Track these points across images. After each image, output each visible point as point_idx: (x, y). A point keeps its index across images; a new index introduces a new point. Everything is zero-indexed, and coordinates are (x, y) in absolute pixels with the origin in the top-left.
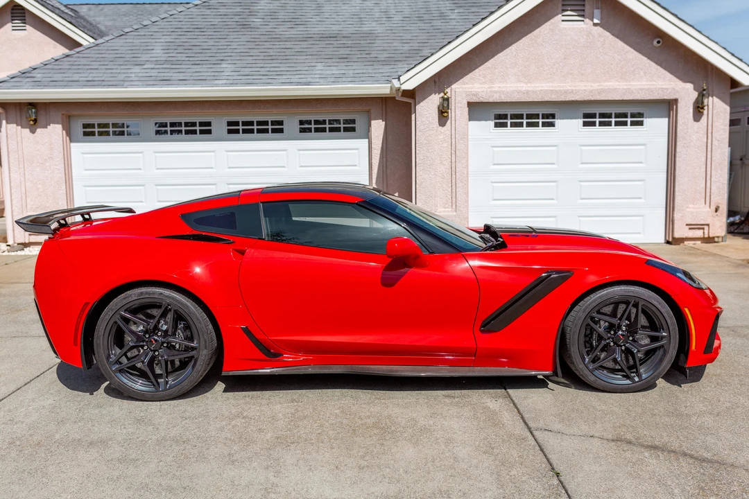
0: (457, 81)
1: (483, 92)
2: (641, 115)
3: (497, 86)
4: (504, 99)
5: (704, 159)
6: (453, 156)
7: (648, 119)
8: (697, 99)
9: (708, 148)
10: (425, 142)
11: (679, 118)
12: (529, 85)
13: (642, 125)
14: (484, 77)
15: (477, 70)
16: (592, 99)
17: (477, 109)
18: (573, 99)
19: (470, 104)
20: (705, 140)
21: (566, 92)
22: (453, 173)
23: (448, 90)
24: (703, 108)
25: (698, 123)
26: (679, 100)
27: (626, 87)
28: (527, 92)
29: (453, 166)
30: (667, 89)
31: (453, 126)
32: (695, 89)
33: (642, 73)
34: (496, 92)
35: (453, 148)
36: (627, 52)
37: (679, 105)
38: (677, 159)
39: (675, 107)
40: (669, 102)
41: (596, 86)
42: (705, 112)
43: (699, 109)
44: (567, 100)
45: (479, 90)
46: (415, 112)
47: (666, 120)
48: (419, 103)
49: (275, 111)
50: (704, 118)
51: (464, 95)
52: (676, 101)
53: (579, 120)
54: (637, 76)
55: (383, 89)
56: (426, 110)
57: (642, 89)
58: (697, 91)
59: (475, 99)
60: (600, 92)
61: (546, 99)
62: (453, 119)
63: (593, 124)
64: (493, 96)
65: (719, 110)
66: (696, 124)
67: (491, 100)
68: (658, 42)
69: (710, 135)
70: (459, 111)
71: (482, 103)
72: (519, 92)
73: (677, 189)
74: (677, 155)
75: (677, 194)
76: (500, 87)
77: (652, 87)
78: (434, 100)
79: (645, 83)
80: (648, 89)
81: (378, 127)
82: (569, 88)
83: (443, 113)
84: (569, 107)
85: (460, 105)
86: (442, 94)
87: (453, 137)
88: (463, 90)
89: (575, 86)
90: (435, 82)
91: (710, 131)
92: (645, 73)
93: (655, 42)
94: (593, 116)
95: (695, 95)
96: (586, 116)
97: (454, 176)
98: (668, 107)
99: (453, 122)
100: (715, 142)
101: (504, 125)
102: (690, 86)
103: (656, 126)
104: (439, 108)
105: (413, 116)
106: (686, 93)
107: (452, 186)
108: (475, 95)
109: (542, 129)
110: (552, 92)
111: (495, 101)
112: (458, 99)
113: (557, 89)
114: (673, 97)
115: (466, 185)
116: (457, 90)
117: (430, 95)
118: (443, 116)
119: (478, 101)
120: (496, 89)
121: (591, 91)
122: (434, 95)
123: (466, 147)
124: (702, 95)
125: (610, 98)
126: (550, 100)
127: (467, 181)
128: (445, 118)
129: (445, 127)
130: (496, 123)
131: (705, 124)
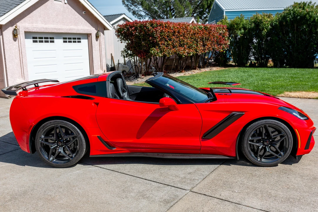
0: (19, 22)
1: (30, 27)
3: (35, 25)
4: (38, 31)
6: (21, 55)
8: (96, 34)
9: (100, 50)
10: (9, 49)
11: (92, 40)
12: (46, 25)
13: (81, 42)
14: (29, 21)
15: (26, 18)
17: (28, 34)
18: (62, 32)
19: (26, 32)
20: (99, 48)
21: (59, 29)
24: (98, 37)
27: (77, 28)
28: (46, 28)
29: (21, 59)
30: (88, 30)
31: (19, 42)
32: (95, 29)
33: (80, 24)
34: (35, 28)
36: (76, 15)
37: (92, 36)
38: (93, 55)
39: (90, 36)
40: (87, 35)
41: (68, 27)
44: (60, 32)
45: (29, 26)
46: (2, 35)
47: (87, 40)
48: (4, 31)
50: (98, 40)
51: (23, 28)
52: (91, 34)
56: (8, 34)
57: (82, 29)
59: (27, 30)
60: (70, 29)
61: (53, 31)
63: (66, 42)
64: (34, 29)
65: (102, 37)
66: (96, 42)
67: (33, 31)
68: (85, 13)
69: (100, 46)
70: (21, 35)
71: (30, 32)
72: (43, 28)
73: (94, 65)
75: (94, 67)
76: (36, 26)
77: (84, 29)
78: (11, 29)
79: (82, 27)
80: (83, 30)
82: (60, 28)
83: (15, 36)
84: (58, 35)
85: (22, 33)
86: (14, 27)
87: (20, 47)
88: (23, 26)
89: (62, 27)
90: (10, 22)
92: (81, 23)
93: (84, 13)
94: (67, 39)
95: (96, 31)
96: (64, 38)
97: (22, 64)
98: (88, 36)
99: (19, 40)
100: (102, 49)
101: (36, 42)
103: (85, 42)
104: (13, 33)
106: (93, 31)
107: (21, 68)
108: (27, 28)
109: (49, 44)
110: (55, 29)
111: (35, 31)
112: (20, 30)
113: (56, 28)
114: (90, 33)
115: (27, 67)
116: (20, 26)
117: (8, 27)
118: (15, 37)
119: (28, 31)
120: (35, 26)
121: (67, 29)
122: (10, 27)
123: (26, 51)
124: (97, 32)
125: (73, 32)
126: (54, 32)
127: (27, 66)
128: (15, 38)
129: (16, 42)
130: (33, 41)
131: (99, 42)
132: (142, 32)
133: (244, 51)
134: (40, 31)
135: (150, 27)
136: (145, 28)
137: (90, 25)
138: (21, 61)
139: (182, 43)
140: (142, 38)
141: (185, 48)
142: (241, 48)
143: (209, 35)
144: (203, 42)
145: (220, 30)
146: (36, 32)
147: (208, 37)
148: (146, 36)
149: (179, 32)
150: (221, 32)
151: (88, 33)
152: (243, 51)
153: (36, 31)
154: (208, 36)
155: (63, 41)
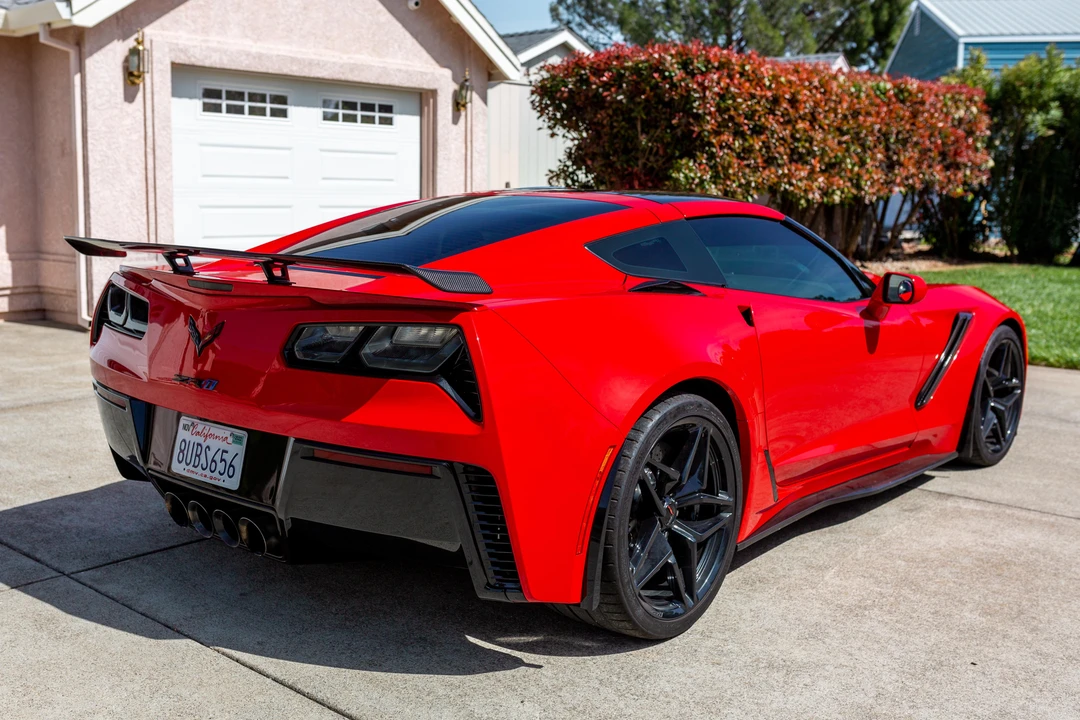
0: (151, 22)
1: (195, 47)
2: (389, 109)
3: (214, 39)
4: (227, 63)
6: (151, 158)
7: (398, 116)
8: (455, 92)
9: (467, 163)
10: (103, 129)
11: (439, 117)
12: (259, 44)
13: (391, 123)
14: (194, 22)
16: (342, 78)
17: (184, 75)
18: (319, 75)
19: (174, 65)
20: (464, 151)
21: (310, 63)
22: (151, 190)
24: (464, 106)
25: (457, 126)
26: (439, 91)
27: (381, 65)
28: (260, 56)
29: (150, 176)
30: (426, 74)
31: (149, 103)
32: (453, 78)
33: (396, 46)
34: (215, 50)
35: (150, 143)
36: (379, 12)
37: (439, 100)
38: (439, 176)
39: (431, 101)
40: (421, 94)
41: (345, 58)
42: (464, 110)
43: (458, 105)
44: (312, 75)
45: (190, 43)
46: (82, 71)
47: (417, 119)
48: (91, 54)
50: (463, 120)
51: (167, 50)
52: (434, 93)
53: (319, 109)
54: (391, 49)
56: (105, 66)
57: (400, 71)
58: (455, 80)
59: (182, 59)
60: (353, 68)
61: (286, 70)
62: (149, 90)
63: (335, 118)
64: (210, 57)
65: (477, 109)
66: (454, 127)
67: (207, 63)
68: (416, 4)
69: (469, 145)
70: (158, 77)
71: (194, 66)
72: (248, 54)
76: (219, 42)
77: (410, 69)
78: (118, 50)
79: (401, 62)
80: (406, 72)
82: (313, 57)
83: (133, 76)
85: (160, 67)
86: (131, 43)
87: (149, 123)
88: (164, 40)
89: (321, 55)
91: (468, 139)
92: (399, 47)
93: (412, 4)
95: (453, 86)
96: (327, 104)
97: (151, 195)
98: (422, 100)
99: (148, 96)
100: (475, 155)
101: (217, 109)
102: (448, 73)
103: (407, 125)
104: (124, 66)
105: (77, 78)
106: (443, 81)
107: (148, 213)
108: (184, 51)
109: (268, 120)
110: (293, 60)
111: (214, 65)
112: (156, 55)
113: (299, 56)
114: (432, 87)
115: (171, 210)
116: (154, 39)
117: (110, 41)
118: (133, 83)
119: (187, 62)
120: (215, 45)
121: (342, 66)
122: (116, 42)
123: (170, 142)
124: (461, 90)
125: (364, 80)
126: (290, 73)
127: (172, 203)
128: (133, 88)
129: (134, 103)
130: (205, 104)
131: (463, 129)
132: (644, 93)
133: (1054, 197)
134: (234, 67)
135: (677, 73)
136: (656, 75)
138: (151, 182)
139: (803, 147)
140: (642, 119)
141: (812, 171)
142: (1043, 185)
143: (913, 124)
144: (887, 149)
145: (958, 108)
146: (216, 68)
147: (908, 132)
148: (656, 108)
149: (793, 102)
150: (961, 113)
151: (425, 86)
152: (1048, 196)
153: (218, 66)
154: (908, 127)
155: (321, 116)
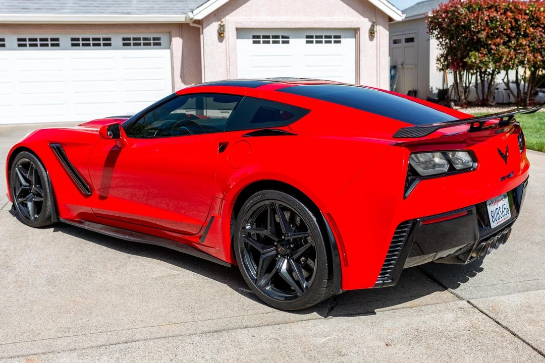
0: (229, 14)
1: (245, 21)
2: (339, 37)
4: (258, 26)
5: (375, 64)
6: (228, 61)
7: (343, 39)
8: (371, 28)
9: (378, 56)
10: (210, 52)
11: (361, 39)
12: (272, 17)
13: (340, 43)
14: (246, 12)
15: (241, 8)
16: (311, 27)
17: (241, 32)
18: (300, 27)
19: (237, 29)
20: (376, 52)
21: (295, 23)
22: (228, 73)
23: (223, 20)
24: (374, 33)
25: (372, 42)
26: (361, 29)
27: (331, 20)
28: (272, 22)
29: (228, 68)
30: (353, 22)
31: (227, 42)
32: (369, 21)
33: (339, 12)
34: (253, 22)
35: (228, 55)
37: (361, 31)
38: (361, 64)
39: (358, 32)
41: (313, 19)
42: (375, 35)
43: (372, 33)
44: (296, 27)
45: (243, 20)
46: (203, 33)
47: (354, 39)
48: (205, 28)
49: (105, 31)
50: (375, 39)
51: (234, 24)
52: (358, 29)
53: (304, 39)
54: (336, 13)
55: (180, 18)
56: (210, 33)
57: (340, 21)
58: (371, 22)
59: (240, 26)
61: (284, 27)
62: (227, 38)
63: (312, 42)
64: (251, 24)
65: (383, 34)
66: (371, 42)
67: (250, 27)
69: (378, 50)
70: (230, 33)
71: (245, 28)
72: (267, 22)
74: (361, 61)
76: (255, 19)
77: (345, 20)
78: (215, 26)
79: (341, 18)
80: (343, 22)
81: (177, 43)
82: (297, 20)
83: (221, 35)
84: (297, 31)
85: (231, 30)
86: (220, 23)
87: (227, 49)
88: (233, 20)
89: (300, 19)
90: (215, 14)
91: (378, 47)
92: (341, 12)
94: (312, 37)
95: (369, 24)
96: (307, 37)
97: (228, 75)
98: (355, 32)
99: (227, 40)
100: (381, 54)
101: (258, 42)
102: (367, 20)
103: (348, 43)
104: (218, 31)
105: (202, 36)
106: (364, 24)
108: (241, 23)
109: (281, 45)
110: (287, 22)
111: (253, 27)
112: (230, 26)
113: (290, 20)
116: (229, 20)
117: (212, 22)
119: (242, 27)
120: (253, 20)
121: (310, 22)
122: (214, 23)
123: (236, 55)
124: (373, 26)
128: (221, 38)
129: (223, 43)
130: (253, 41)
131: (376, 43)
134: (261, 27)
137: (357, 14)
138: (228, 70)
151: (354, 27)
153: (255, 27)
155: (305, 42)
